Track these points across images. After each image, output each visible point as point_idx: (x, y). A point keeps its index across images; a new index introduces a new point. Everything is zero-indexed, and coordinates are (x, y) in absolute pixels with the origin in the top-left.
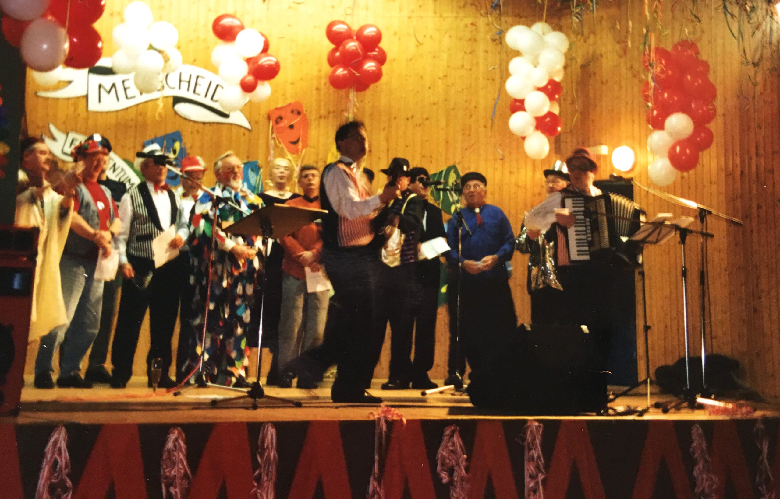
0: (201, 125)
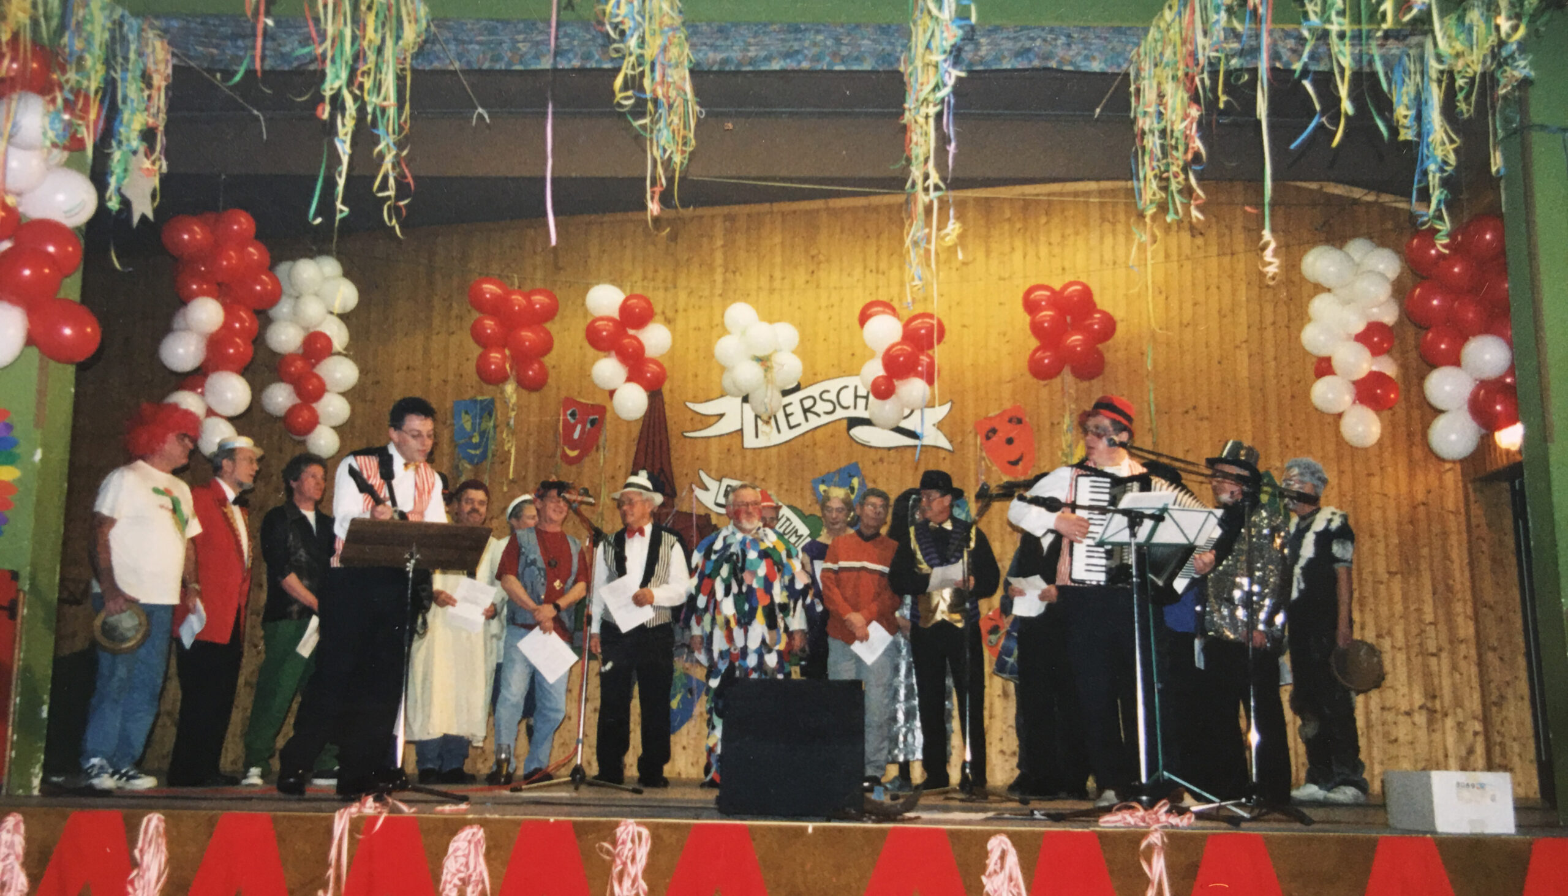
0: (885, 452)
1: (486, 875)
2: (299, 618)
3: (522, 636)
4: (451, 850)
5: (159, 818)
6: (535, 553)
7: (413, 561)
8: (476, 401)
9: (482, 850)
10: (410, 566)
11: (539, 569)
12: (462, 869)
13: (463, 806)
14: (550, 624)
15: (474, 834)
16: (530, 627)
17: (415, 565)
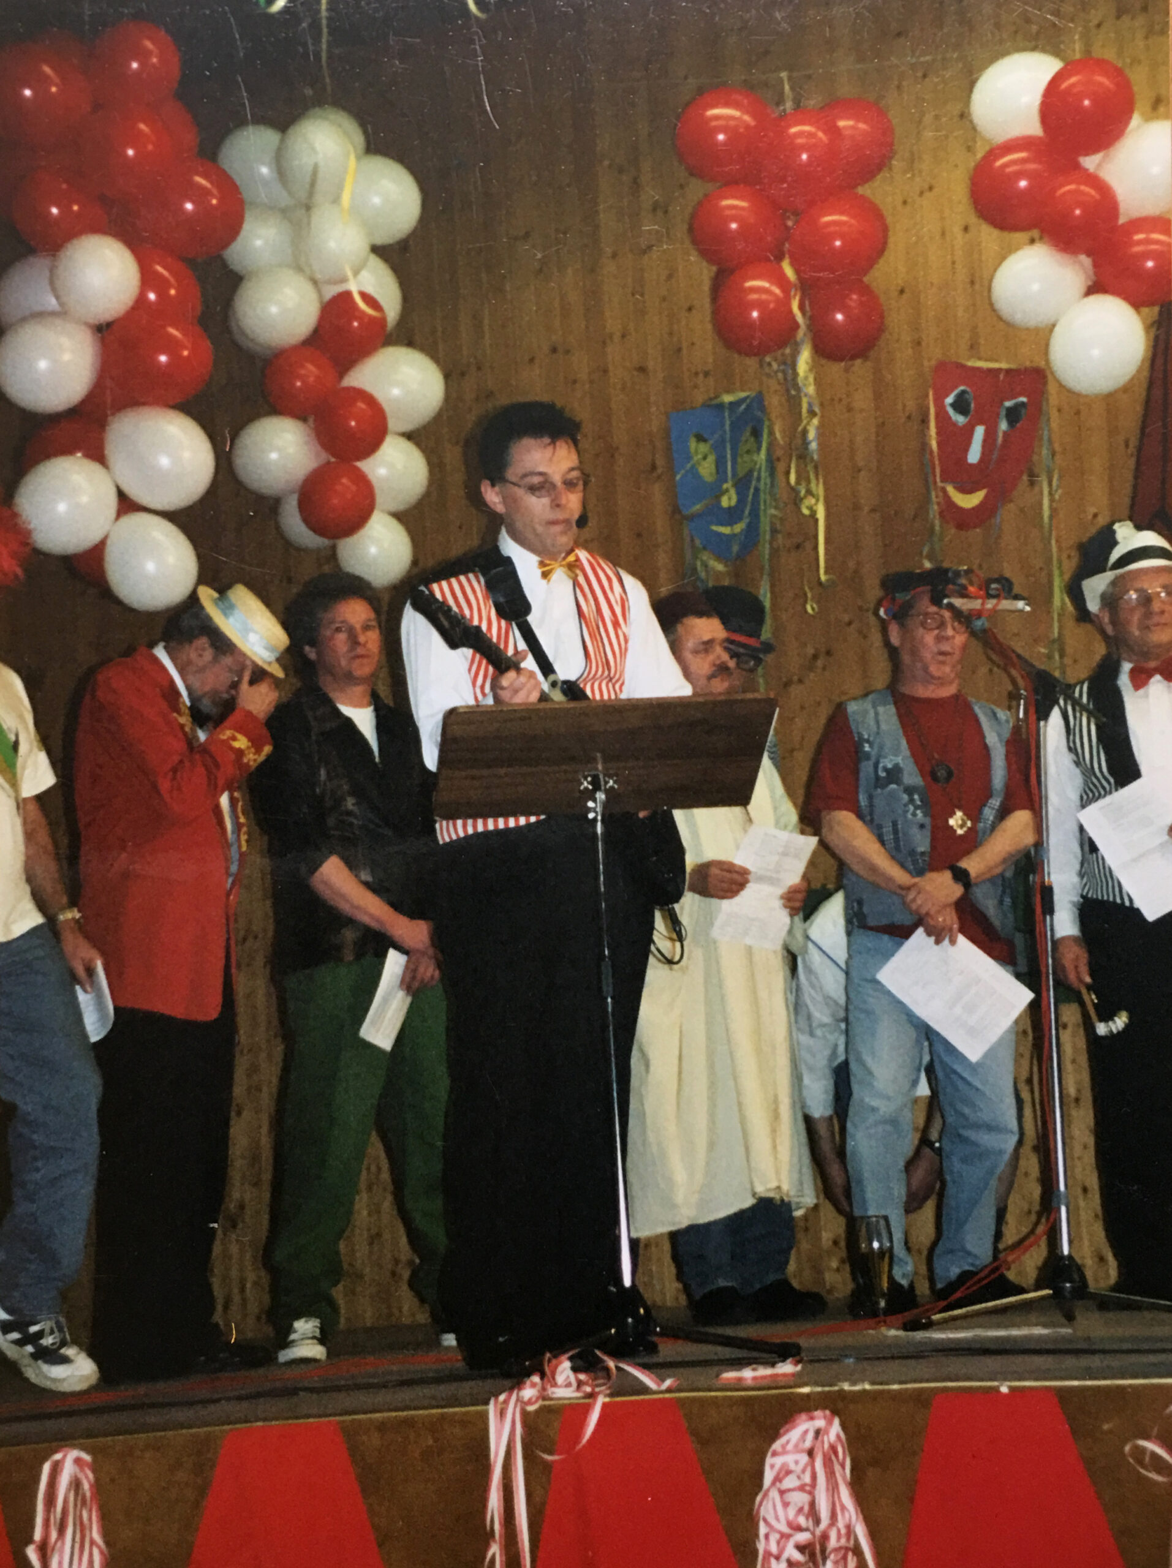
1: (861, 1531)
2: (359, 956)
3: (888, 955)
4: (768, 1476)
5: (78, 1461)
6: (896, 752)
7: (601, 796)
8: (721, 406)
9: (844, 1472)
10: (595, 808)
11: (910, 790)
12: (802, 1521)
13: (787, 1368)
14: (950, 918)
15: (818, 1432)
16: (902, 933)
17: (606, 805)
